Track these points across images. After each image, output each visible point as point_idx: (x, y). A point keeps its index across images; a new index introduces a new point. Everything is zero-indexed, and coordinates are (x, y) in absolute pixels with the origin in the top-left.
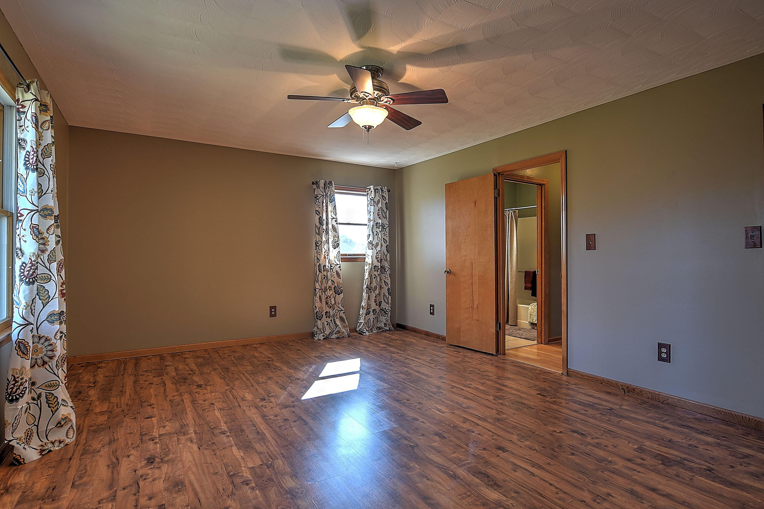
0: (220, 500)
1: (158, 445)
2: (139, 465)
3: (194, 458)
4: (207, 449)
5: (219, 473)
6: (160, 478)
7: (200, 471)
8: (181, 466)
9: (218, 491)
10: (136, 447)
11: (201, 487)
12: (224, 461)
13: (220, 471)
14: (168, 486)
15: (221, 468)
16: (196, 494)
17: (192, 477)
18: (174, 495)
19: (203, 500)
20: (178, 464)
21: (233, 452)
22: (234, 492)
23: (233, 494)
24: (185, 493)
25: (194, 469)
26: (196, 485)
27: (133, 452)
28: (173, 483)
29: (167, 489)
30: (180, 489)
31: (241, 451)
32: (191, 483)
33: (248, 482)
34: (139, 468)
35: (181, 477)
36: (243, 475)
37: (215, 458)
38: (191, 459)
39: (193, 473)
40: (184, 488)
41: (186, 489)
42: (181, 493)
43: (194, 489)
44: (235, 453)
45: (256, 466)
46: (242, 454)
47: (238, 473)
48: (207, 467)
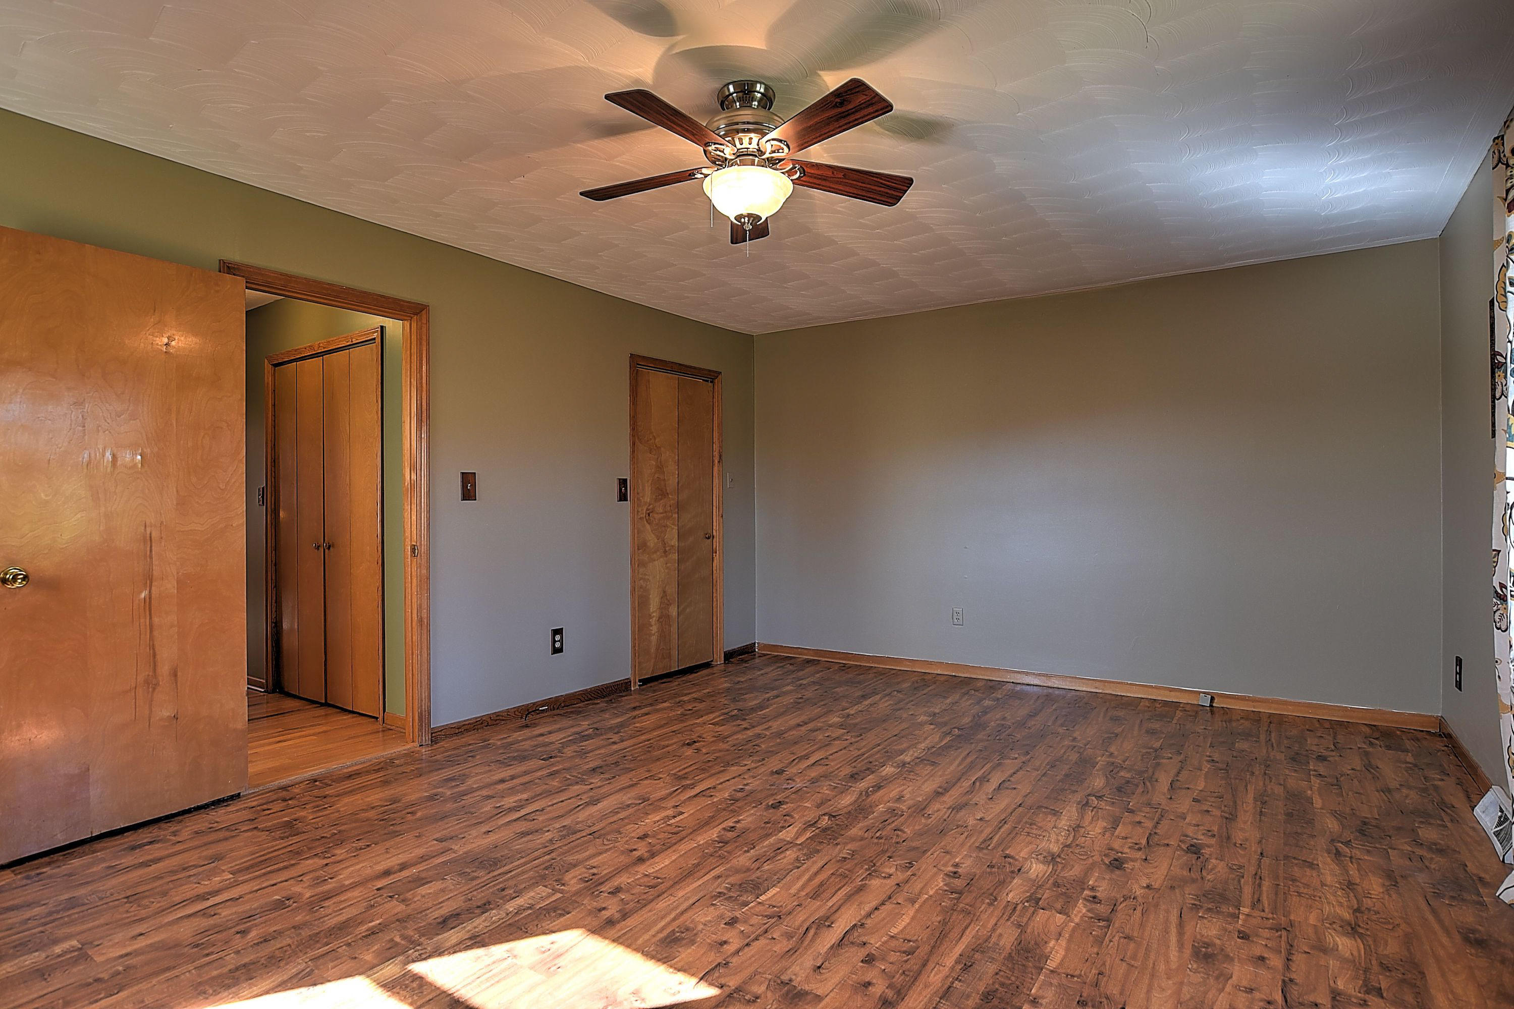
0: (1151, 900)
1: (1091, 883)
2: (1137, 865)
3: (1149, 991)
4: (1107, 998)
5: (1121, 935)
6: (1237, 987)
7: (1152, 956)
8: (1185, 989)
9: (1144, 911)
10: (1130, 898)
11: (1167, 931)
12: (1095, 950)
13: (1117, 938)
14: (1224, 963)
15: (1111, 941)
16: (1181, 925)
17: (1173, 954)
18: (1218, 942)
19: (1174, 914)
20: (1188, 996)
21: (1065, 957)
22: (1122, 899)
23: (1125, 898)
24: (1198, 937)
25: (1162, 967)
26: (1173, 938)
27: (1139, 892)
28: (1214, 964)
29: (1229, 959)
30: (1204, 947)
31: (1048, 949)
32: (1181, 946)
33: (1091, 899)
34: (1139, 861)
35: (1195, 966)
36: (1088, 911)
37: (1107, 967)
38: (1155, 994)
39: (1167, 962)
40: (1196, 944)
41: (1194, 941)
42: (1206, 940)
43: (1181, 933)
44: (1062, 952)
45: (1053, 911)
46: (1052, 943)
47: (1092, 918)
48: (1134, 957)
